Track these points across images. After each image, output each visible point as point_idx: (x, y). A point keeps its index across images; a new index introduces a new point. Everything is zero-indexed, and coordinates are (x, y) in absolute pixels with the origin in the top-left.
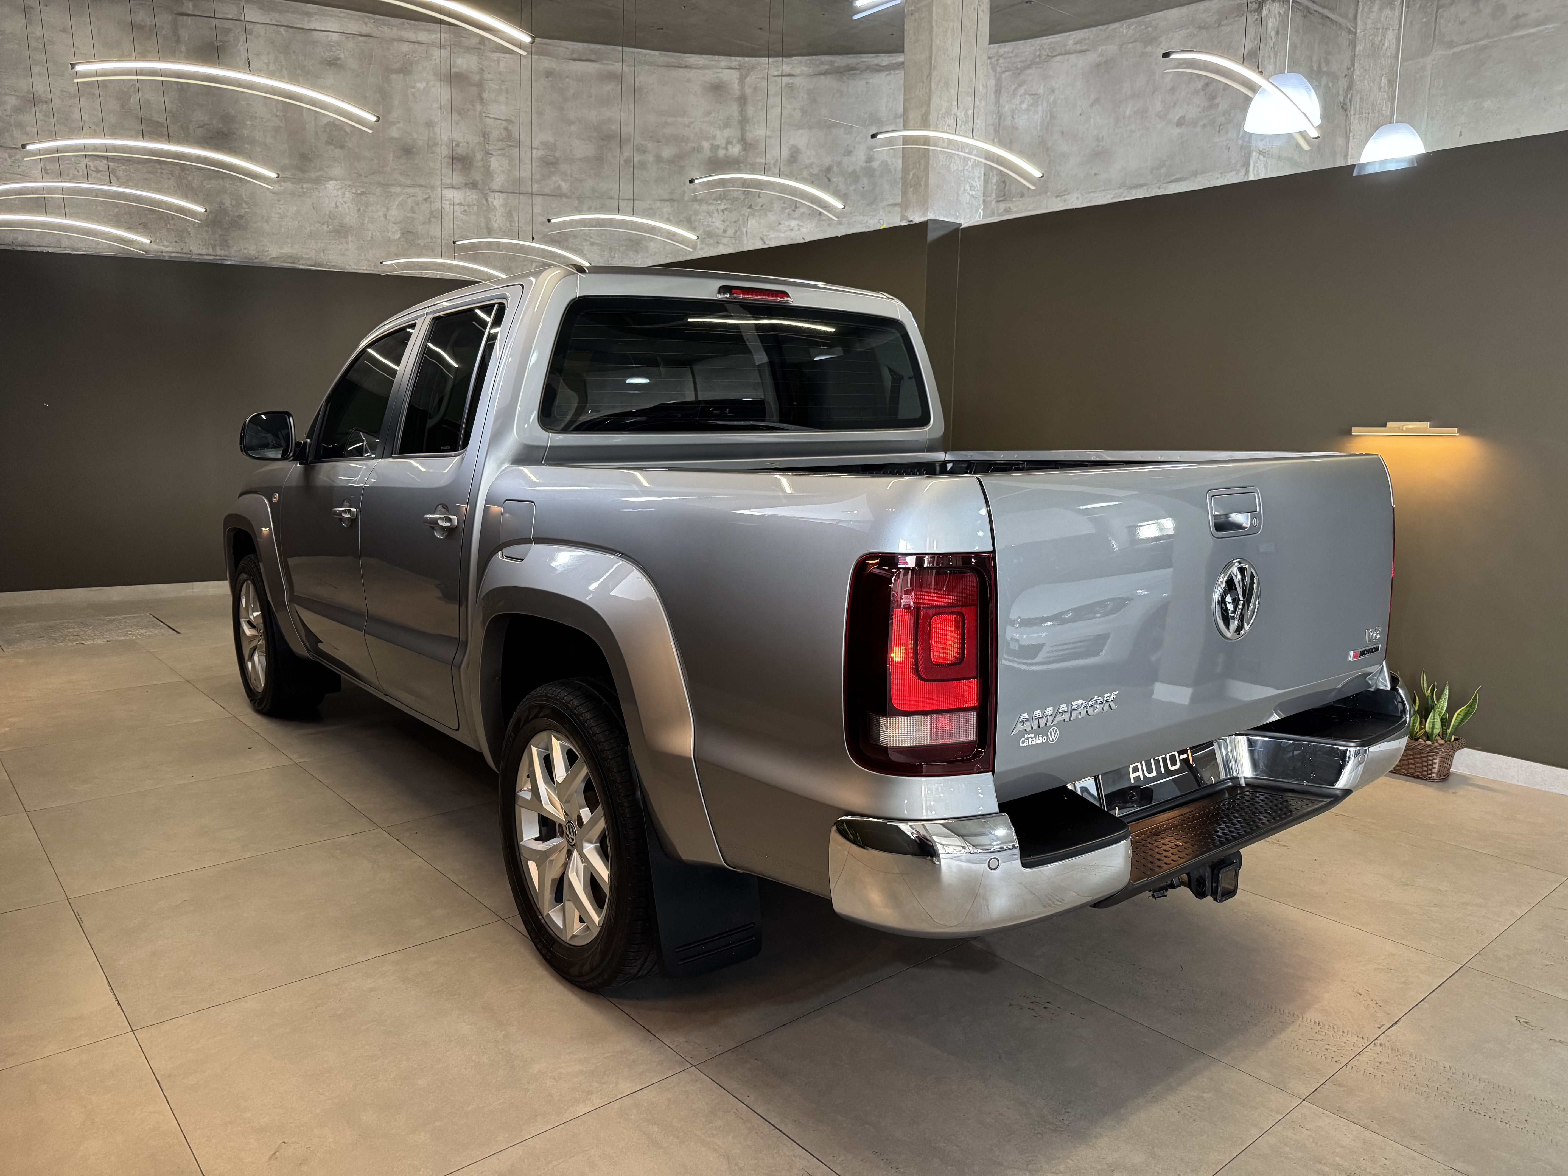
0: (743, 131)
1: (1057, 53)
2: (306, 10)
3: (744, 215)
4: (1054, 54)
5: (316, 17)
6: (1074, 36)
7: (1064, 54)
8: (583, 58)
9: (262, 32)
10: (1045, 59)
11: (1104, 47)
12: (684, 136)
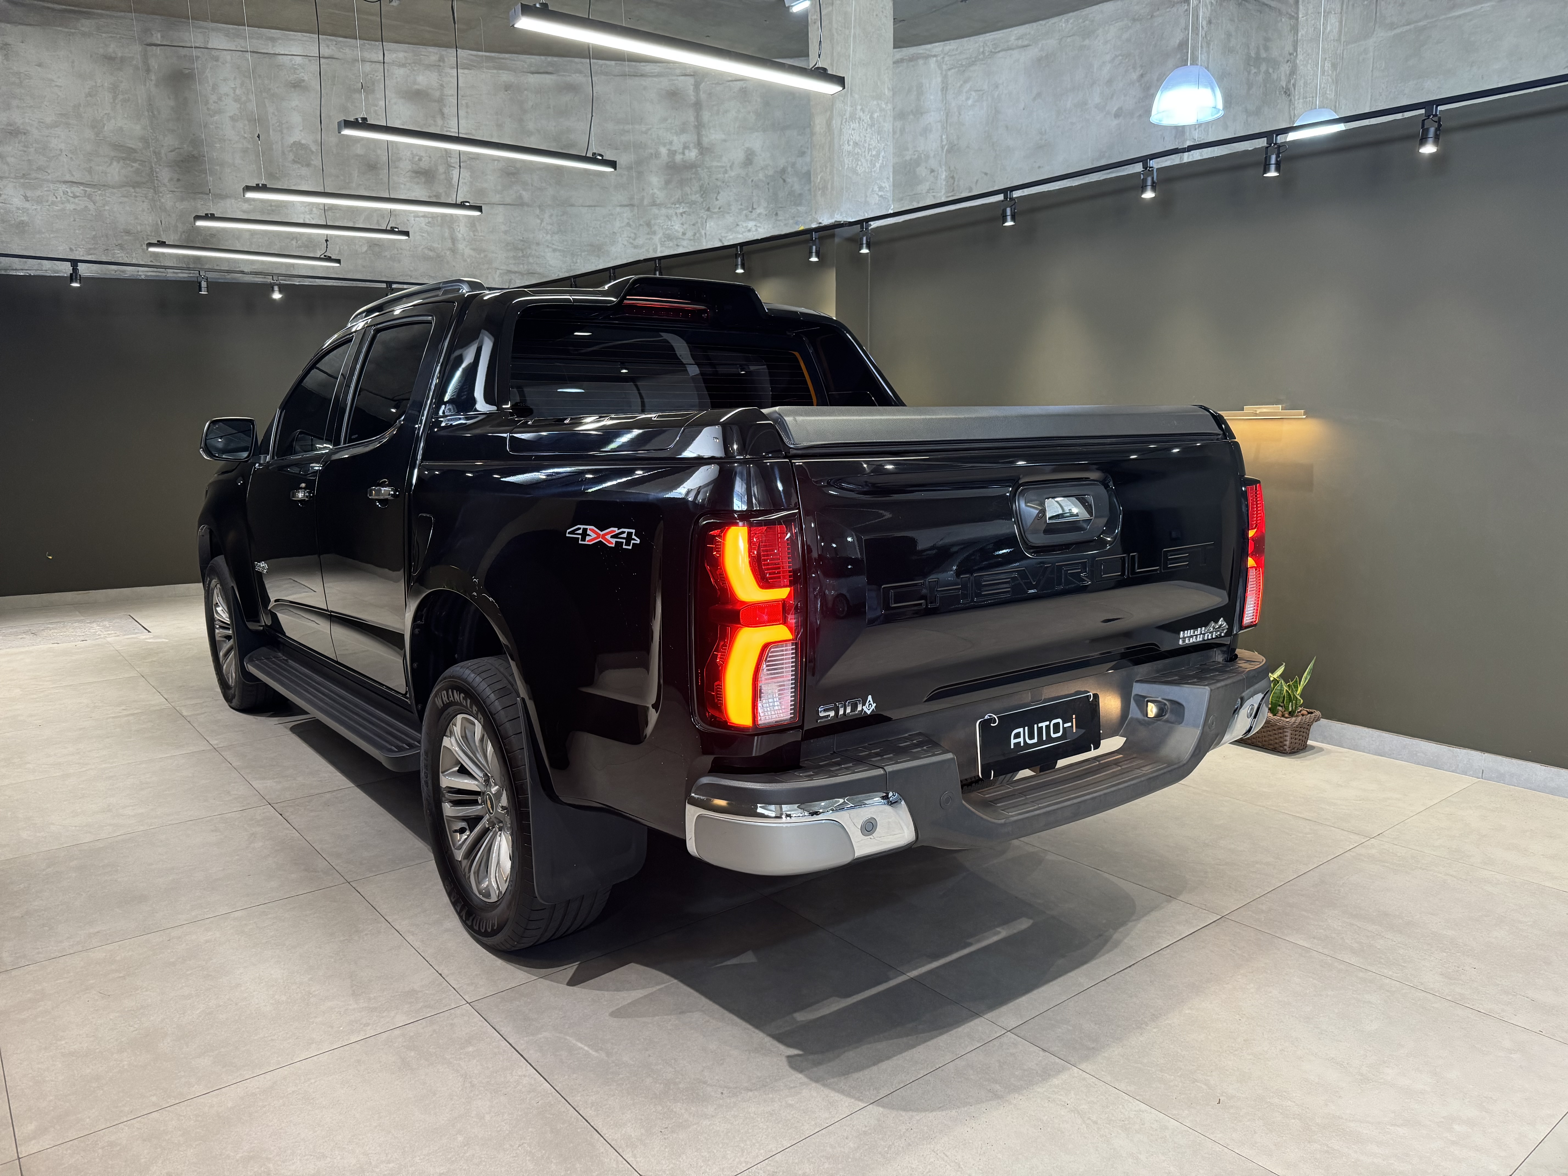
0: (699, 135)
1: (999, 49)
2: (270, 35)
3: (702, 217)
4: (997, 51)
5: (280, 41)
6: (1016, 32)
7: (1008, 50)
8: (541, 71)
9: (228, 58)
10: (989, 55)
11: (1044, 42)
12: (641, 142)
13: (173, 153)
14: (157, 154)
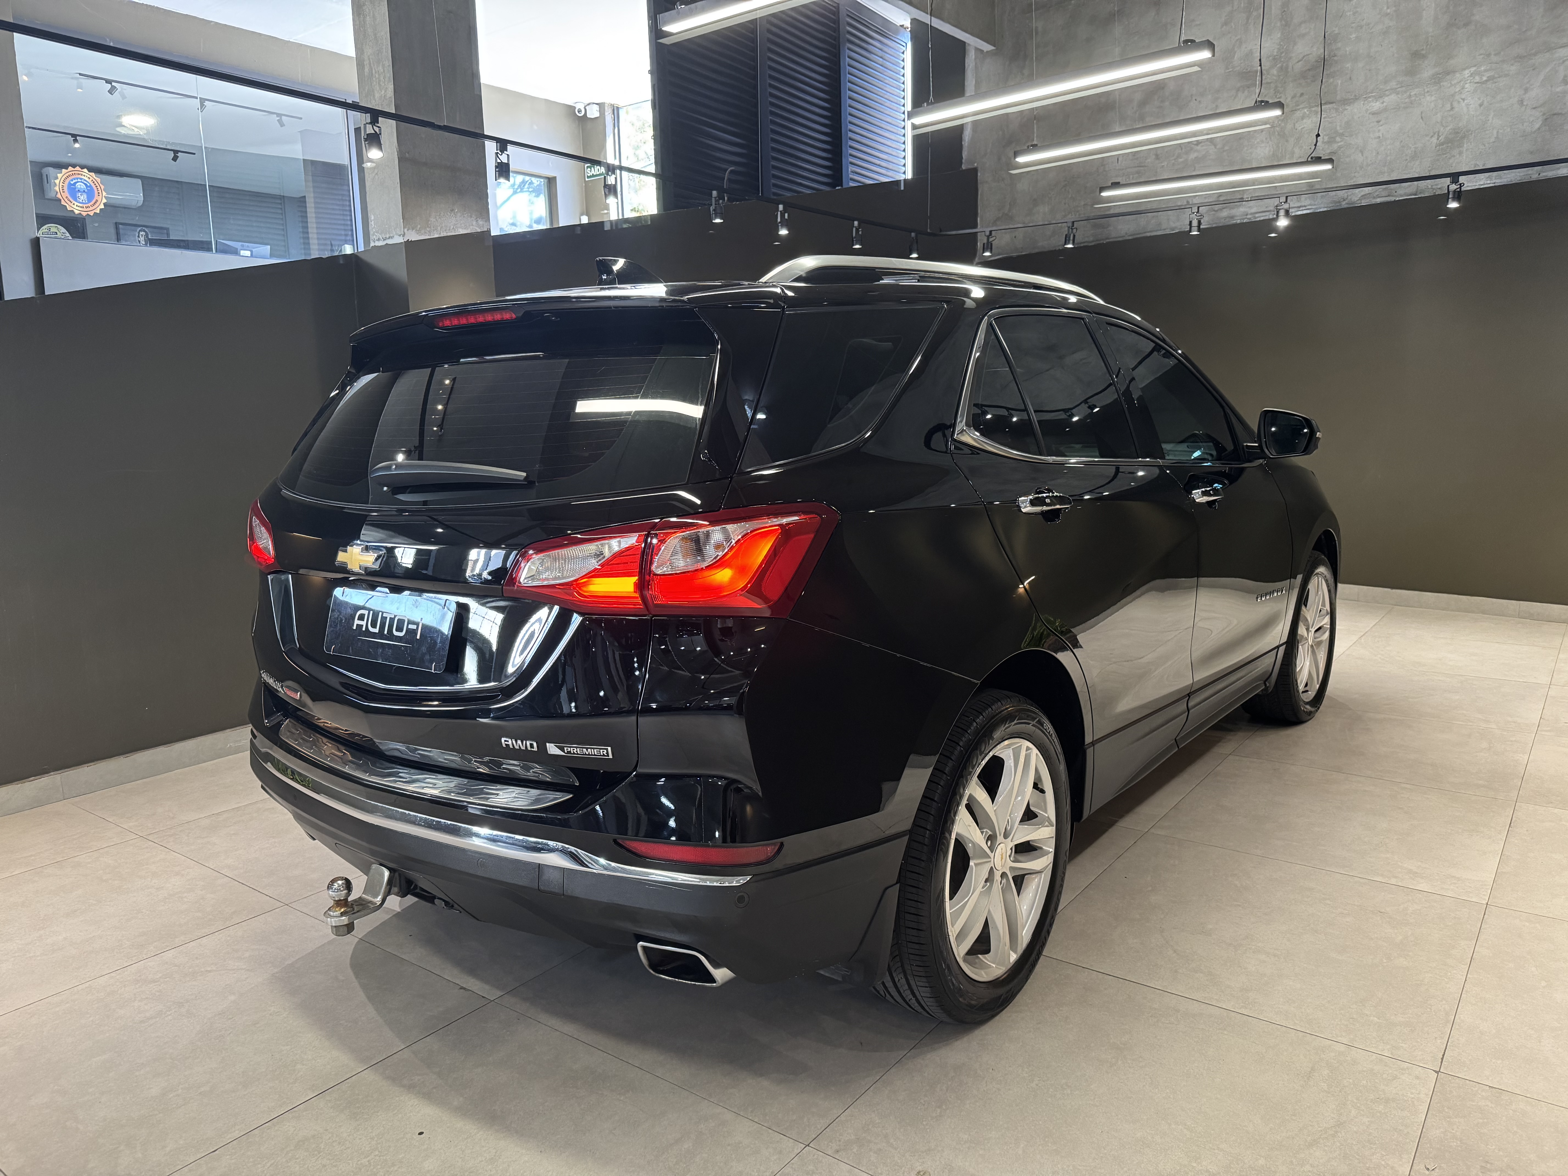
13: (1300, 62)
14: (1284, 70)
